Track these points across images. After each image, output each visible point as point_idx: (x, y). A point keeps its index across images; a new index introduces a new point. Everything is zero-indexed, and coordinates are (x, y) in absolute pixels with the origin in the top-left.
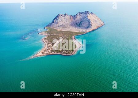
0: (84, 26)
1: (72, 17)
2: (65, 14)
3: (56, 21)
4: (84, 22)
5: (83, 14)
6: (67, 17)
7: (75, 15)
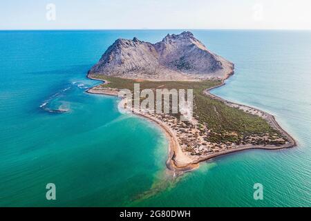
0: (197, 66)
1: (153, 48)
2: (135, 40)
4: (191, 58)
5: (178, 40)
7: (159, 43)
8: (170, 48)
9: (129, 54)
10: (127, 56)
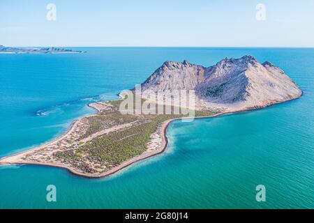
2: (184, 63)
3: (154, 79)
5: (234, 65)
6: (189, 70)
7: (212, 67)
8: (220, 72)
9: (170, 76)
10: (168, 78)
